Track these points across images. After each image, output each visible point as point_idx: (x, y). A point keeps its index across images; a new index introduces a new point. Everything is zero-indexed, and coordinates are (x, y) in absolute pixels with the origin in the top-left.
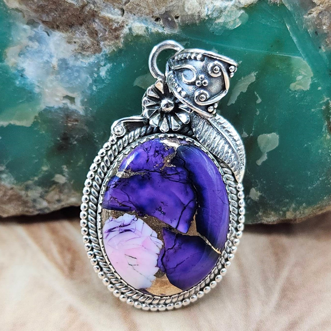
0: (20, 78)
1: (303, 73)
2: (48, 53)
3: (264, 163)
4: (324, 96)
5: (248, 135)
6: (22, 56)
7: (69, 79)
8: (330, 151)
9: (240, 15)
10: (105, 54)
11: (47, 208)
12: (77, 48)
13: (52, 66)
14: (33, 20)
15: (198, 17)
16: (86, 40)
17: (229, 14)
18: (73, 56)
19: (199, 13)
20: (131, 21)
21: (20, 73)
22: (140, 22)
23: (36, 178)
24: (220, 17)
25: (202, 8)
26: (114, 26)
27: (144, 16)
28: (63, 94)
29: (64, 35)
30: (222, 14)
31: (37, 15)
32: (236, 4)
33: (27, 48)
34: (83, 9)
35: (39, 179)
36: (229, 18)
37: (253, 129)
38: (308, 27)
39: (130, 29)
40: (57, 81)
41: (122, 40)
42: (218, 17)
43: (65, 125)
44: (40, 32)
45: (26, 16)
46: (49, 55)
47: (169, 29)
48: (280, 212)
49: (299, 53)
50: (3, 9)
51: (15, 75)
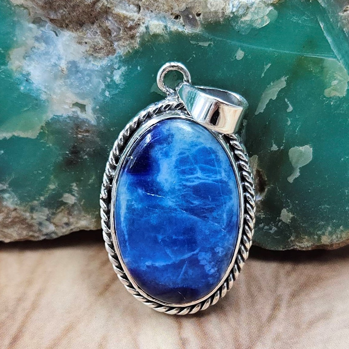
0: (24, 84)
1: (339, 77)
2: (56, 55)
3: (296, 179)
5: (278, 148)
6: (27, 58)
7: (79, 84)
9: (268, 12)
10: (119, 56)
11: (54, 232)
12: (88, 48)
13: (60, 68)
14: (40, 18)
15: (222, 14)
16: (99, 40)
17: (256, 11)
18: (84, 57)
19: (223, 9)
20: (148, 19)
21: (25, 77)
22: (158, 20)
23: (42, 198)
24: (247, 14)
25: (226, 5)
26: (129, 24)
27: (162, 13)
28: (73, 101)
29: (74, 34)
30: (248, 11)
31: (44, 13)
32: (264, 0)
33: (33, 49)
34: (94, 5)
35: (45, 199)
36: (256, 15)
37: (284, 141)
38: (344, 25)
39: (147, 28)
40: (66, 86)
41: (138, 40)
42: (245, 15)
43: (75, 136)
44: (48, 31)
45: (32, 14)
46: (57, 57)
47: (190, 27)
48: (314, 237)
49: (334, 54)
50: (6, 5)
51: (19, 79)
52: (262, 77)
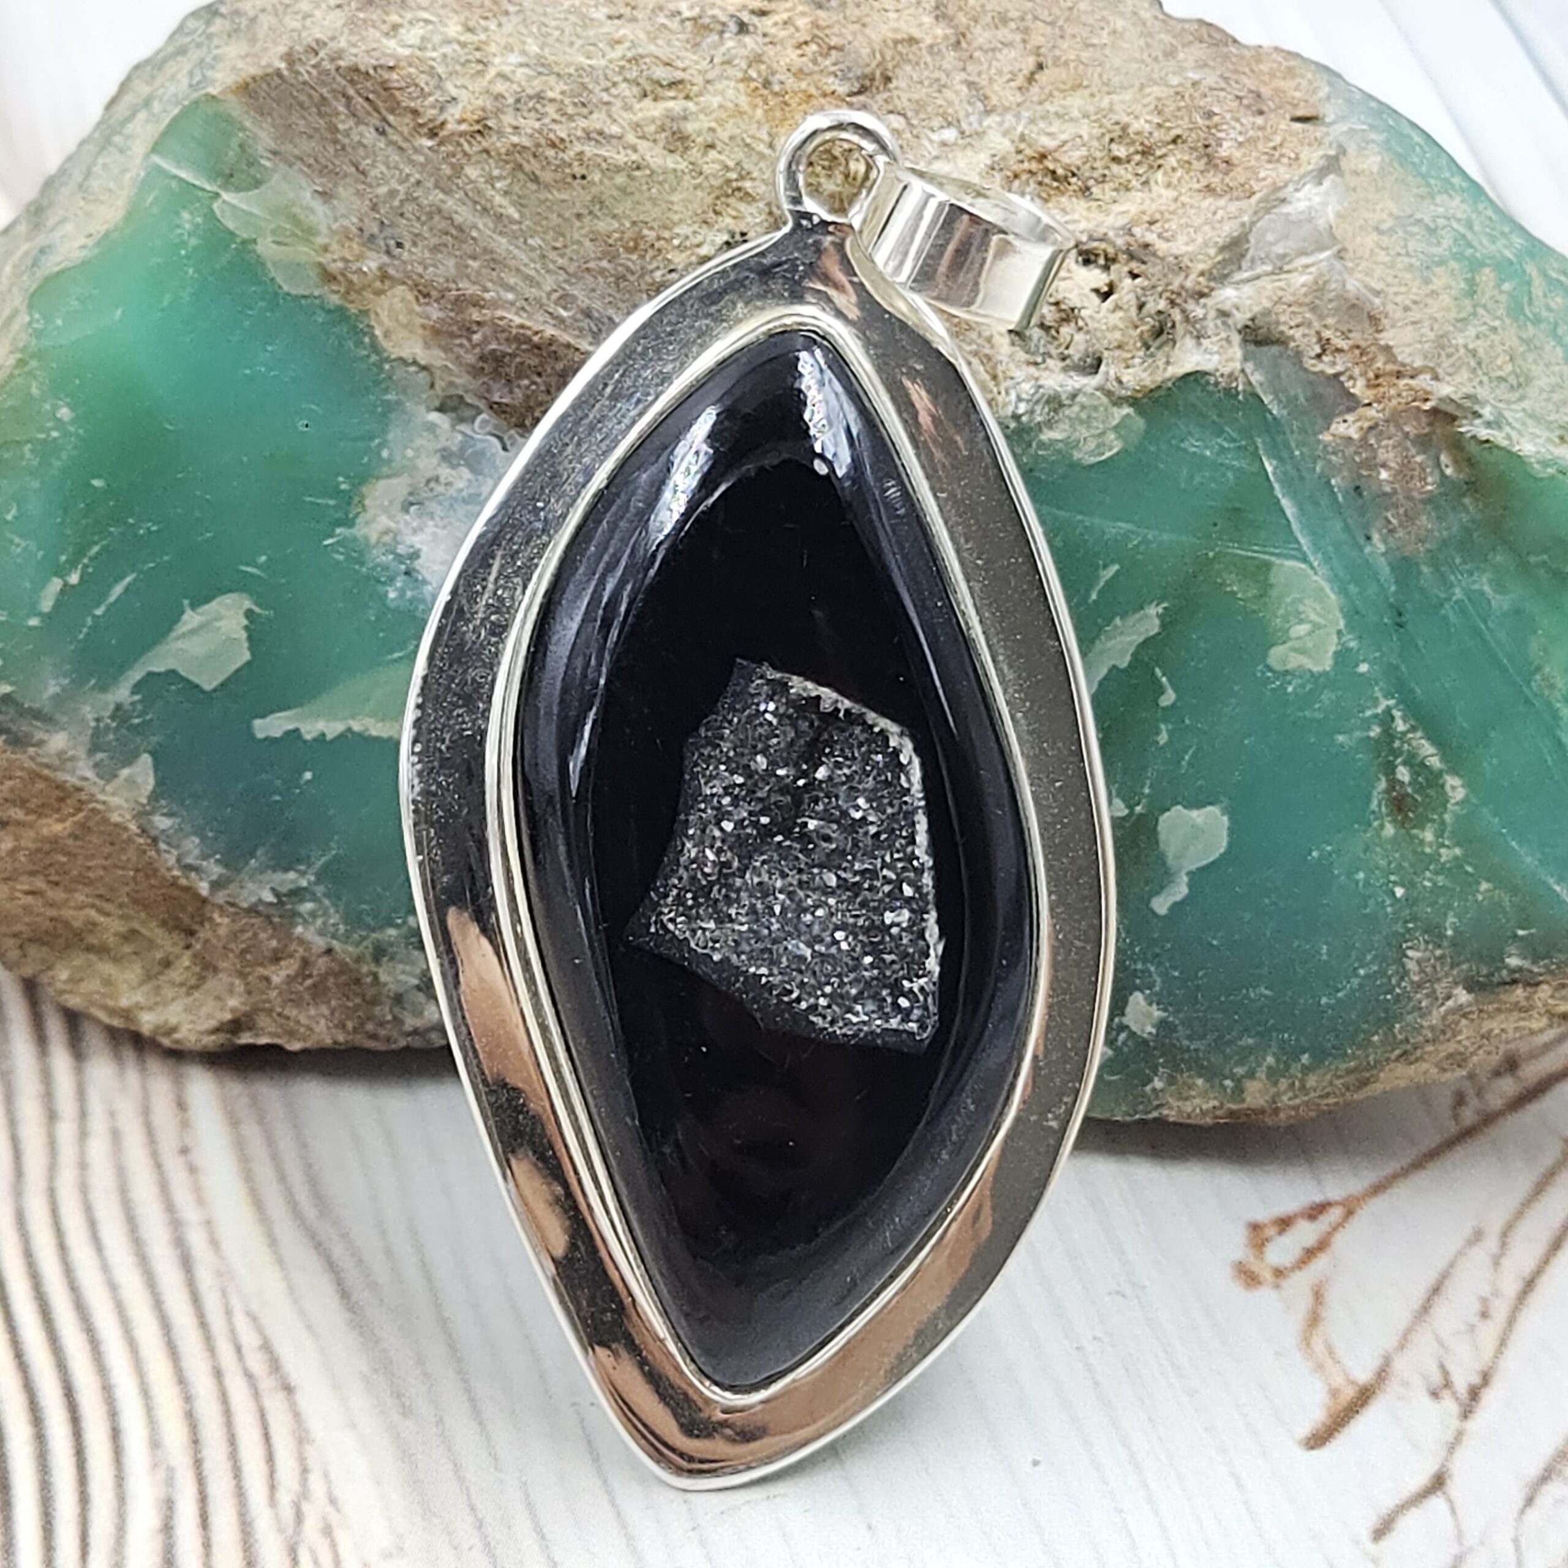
0: (401, 580)
1: (1313, 616)
3: (1175, 905)
4: (1378, 694)
5: (1126, 811)
6: (413, 509)
8: (1392, 878)
9: (1118, 421)
14: (461, 397)
17: (1084, 416)
21: (402, 563)
24: (1055, 422)
30: (1061, 413)
31: (475, 384)
32: (1109, 386)
33: (432, 485)
36: (1084, 428)
37: (1147, 791)
38: (1332, 470)
42: (1049, 424)
44: (479, 436)
45: (439, 384)
48: (1224, 1082)
49: (1299, 549)
50: (368, 356)
51: (386, 568)
52: (1090, 601)
